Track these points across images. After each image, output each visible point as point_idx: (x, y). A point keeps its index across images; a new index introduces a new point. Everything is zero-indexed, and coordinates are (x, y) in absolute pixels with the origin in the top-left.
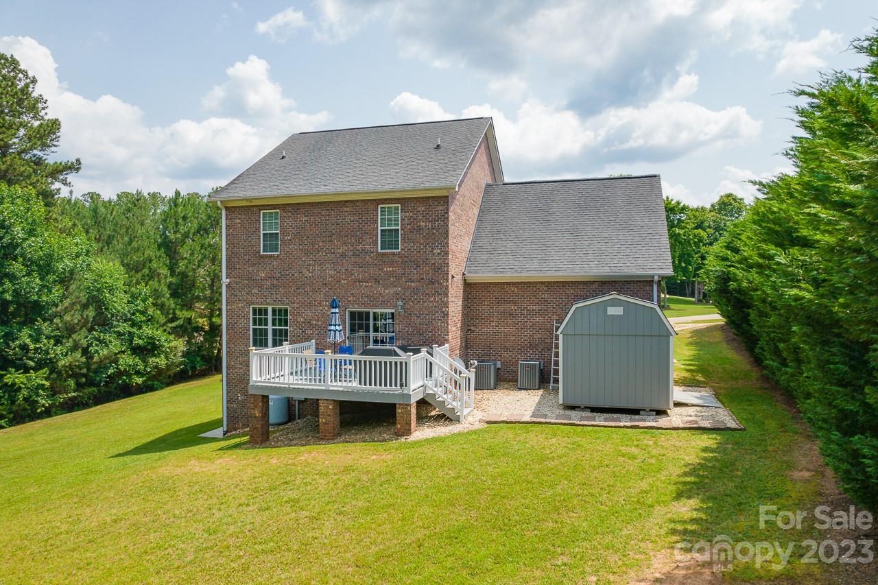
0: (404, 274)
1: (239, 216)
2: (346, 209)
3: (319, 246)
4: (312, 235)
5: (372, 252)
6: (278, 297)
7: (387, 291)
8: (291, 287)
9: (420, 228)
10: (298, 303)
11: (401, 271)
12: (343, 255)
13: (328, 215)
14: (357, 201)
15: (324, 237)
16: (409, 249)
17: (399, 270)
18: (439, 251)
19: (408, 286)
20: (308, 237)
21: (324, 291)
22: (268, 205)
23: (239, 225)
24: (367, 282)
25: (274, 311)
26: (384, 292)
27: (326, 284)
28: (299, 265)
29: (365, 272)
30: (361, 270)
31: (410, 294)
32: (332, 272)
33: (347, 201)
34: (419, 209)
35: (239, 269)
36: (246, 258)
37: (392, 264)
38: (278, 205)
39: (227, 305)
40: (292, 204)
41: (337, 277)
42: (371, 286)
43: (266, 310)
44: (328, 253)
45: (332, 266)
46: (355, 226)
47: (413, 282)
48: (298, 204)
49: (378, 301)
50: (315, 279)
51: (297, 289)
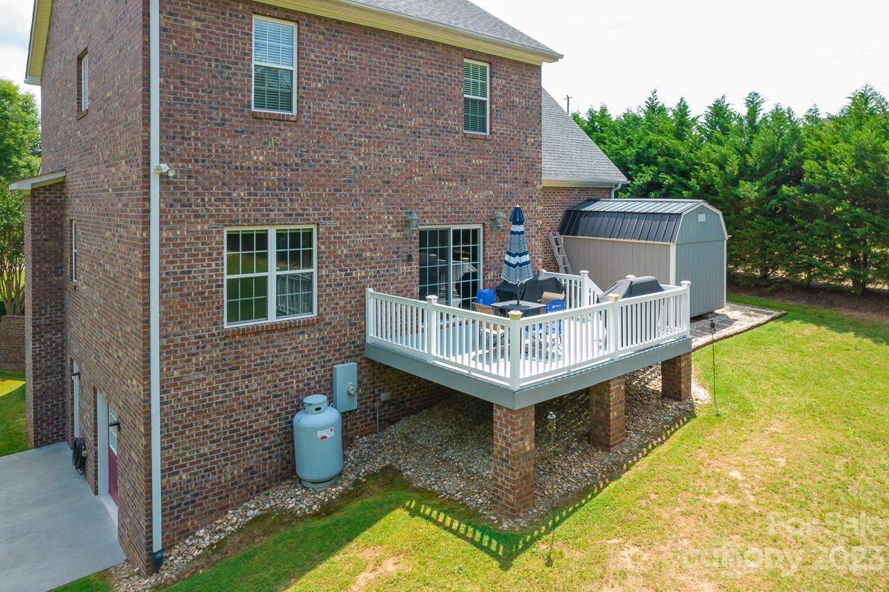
0: (497, 170)
1: (198, 13)
2: (420, 53)
3: (377, 111)
4: (365, 87)
5: (457, 133)
6: (296, 206)
7: (476, 196)
8: (323, 186)
9: (513, 106)
10: (338, 219)
11: (492, 166)
12: (416, 133)
13: (393, 57)
14: (437, 44)
15: (385, 95)
16: (501, 134)
17: (490, 163)
18: (532, 140)
19: (501, 189)
20: (357, 91)
21: (385, 194)
22: (275, 8)
23: (198, 36)
24: (451, 180)
25: (280, 236)
26: (473, 197)
27: (389, 182)
28: (340, 144)
29: (447, 164)
30: (442, 159)
31: (504, 201)
32: (399, 161)
33: (422, 40)
34: (513, 77)
35: (197, 139)
36: (218, 115)
37: (482, 153)
38: (295, 12)
39: (161, 229)
40: (326, 19)
41: (407, 170)
42: (456, 188)
43: (263, 238)
44: (393, 126)
45: (399, 149)
46: (434, 85)
47: (506, 182)
48: (339, 22)
49: (466, 212)
50: (369, 173)
51: (336, 190)
